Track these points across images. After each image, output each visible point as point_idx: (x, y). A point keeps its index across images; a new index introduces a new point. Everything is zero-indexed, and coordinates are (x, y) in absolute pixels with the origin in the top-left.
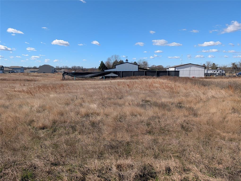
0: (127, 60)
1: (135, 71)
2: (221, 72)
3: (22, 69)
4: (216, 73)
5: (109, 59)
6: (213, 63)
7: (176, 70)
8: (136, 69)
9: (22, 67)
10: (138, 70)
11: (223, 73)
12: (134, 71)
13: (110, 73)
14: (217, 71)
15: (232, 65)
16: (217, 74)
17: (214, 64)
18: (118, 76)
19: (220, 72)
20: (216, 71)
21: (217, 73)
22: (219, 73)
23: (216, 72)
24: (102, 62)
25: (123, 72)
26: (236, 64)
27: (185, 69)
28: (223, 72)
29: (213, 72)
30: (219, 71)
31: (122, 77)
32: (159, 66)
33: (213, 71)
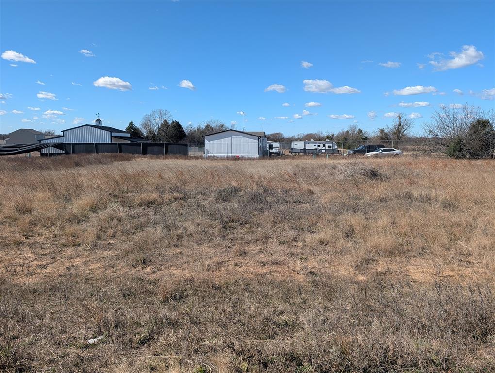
2: (331, 148)
6: (359, 129)
10: (111, 142)
11: (334, 150)
12: (98, 144)
14: (324, 146)
16: (323, 151)
20: (321, 145)
22: (327, 148)
24: (131, 124)
25: (74, 145)
30: (327, 145)
33: (317, 145)
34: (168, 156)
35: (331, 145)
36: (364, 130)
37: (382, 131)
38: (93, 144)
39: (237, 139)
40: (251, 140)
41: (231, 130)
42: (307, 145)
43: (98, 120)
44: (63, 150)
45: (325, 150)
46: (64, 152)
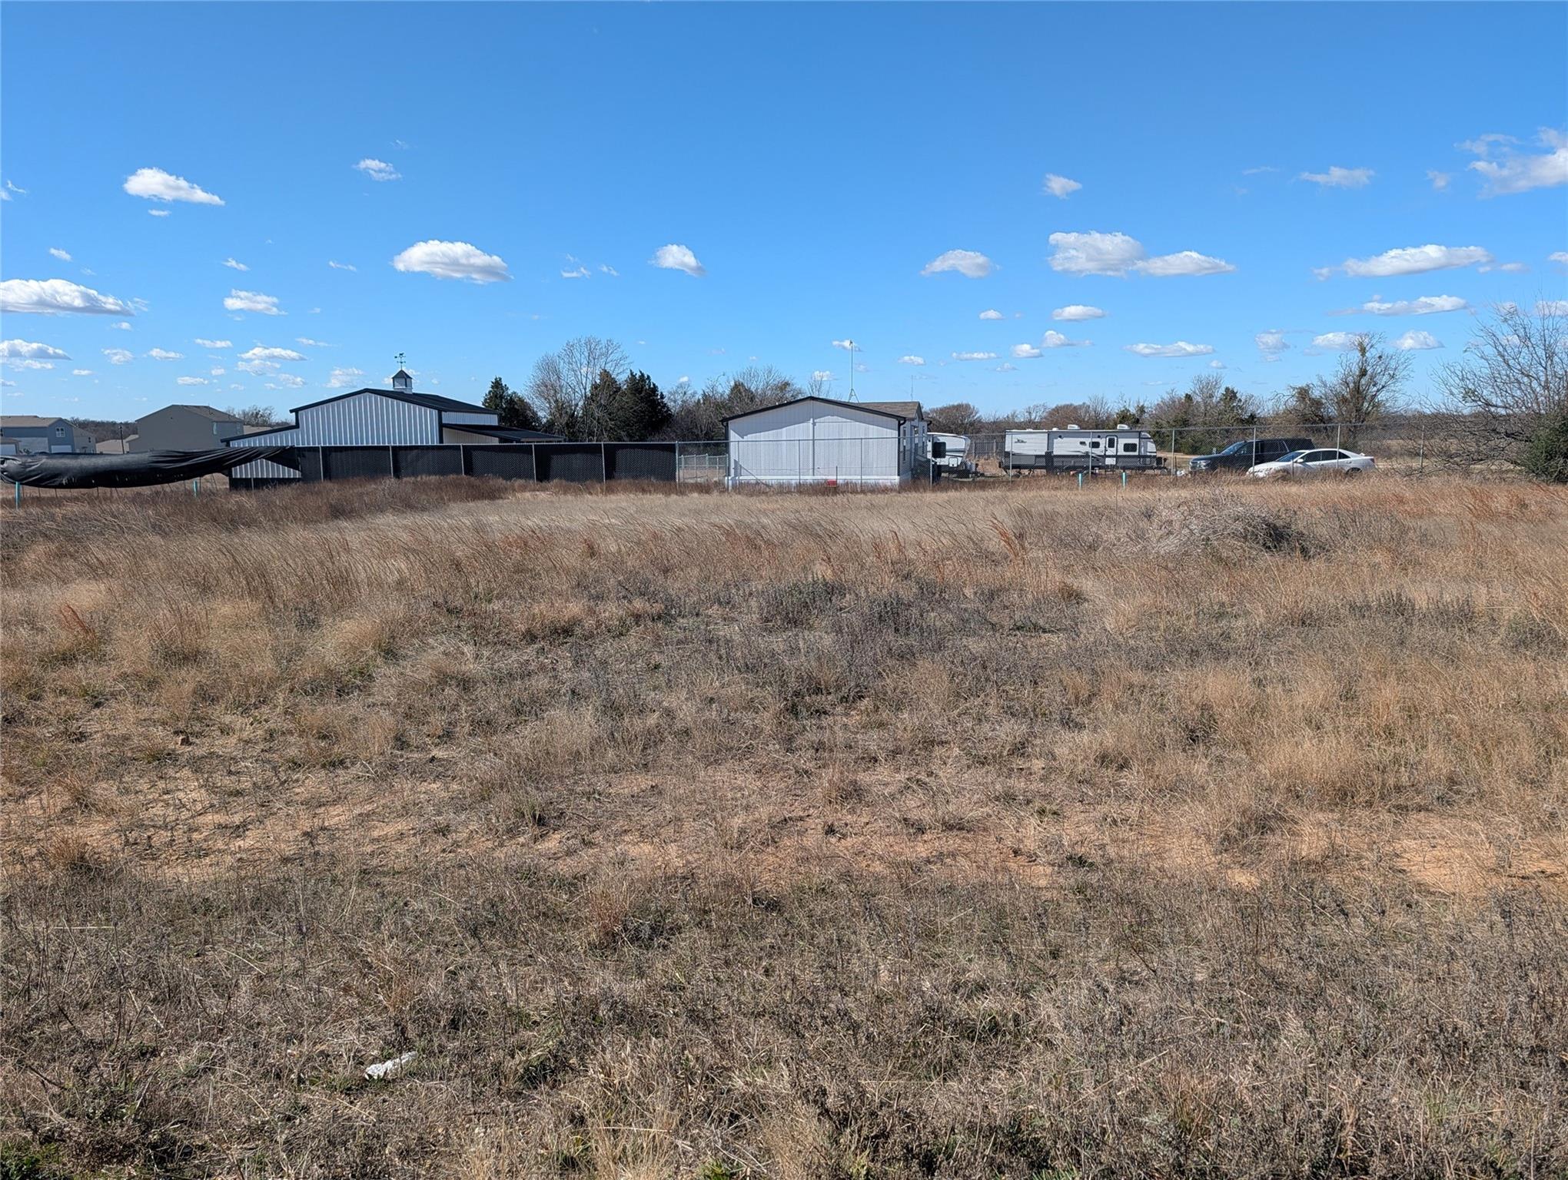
1: (406, 448)
2: (1135, 451)
4: (1106, 456)
5: (549, 367)
6: (1227, 389)
10: (441, 441)
11: (1145, 457)
12: (400, 448)
14: (1111, 444)
16: (1110, 461)
17: (1231, 395)
19: (1127, 447)
20: (1103, 442)
21: (1111, 451)
23: (1102, 447)
25: (327, 451)
27: (785, 432)
28: (1146, 448)
29: (1087, 449)
30: (1122, 442)
33: (1088, 441)
34: (613, 483)
35: (1136, 441)
36: (1242, 392)
37: (1303, 393)
38: (386, 448)
39: (830, 425)
40: (874, 431)
41: (812, 398)
42: (1057, 442)
43: (402, 376)
44: (296, 468)
45: (1117, 457)
46: (298, 474)
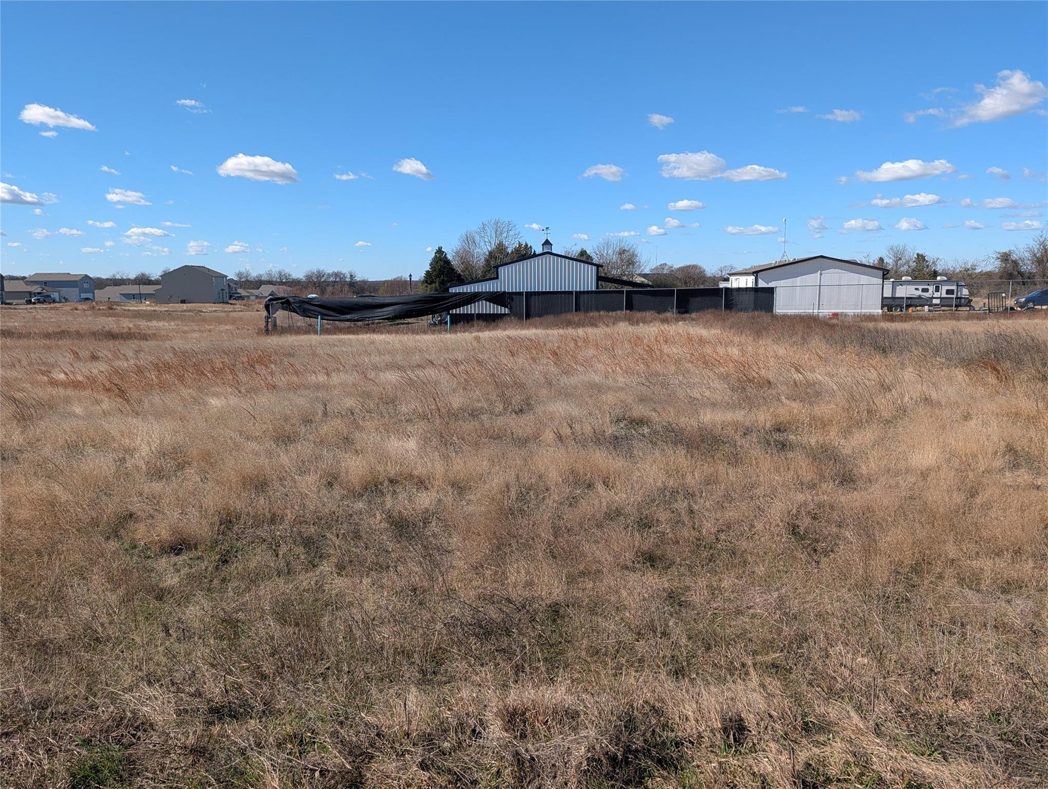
0: (547, 243)
1: (584, 292)
2: (953, 294)
3: (86, 286)
4: (933, 298)
5: (469, 239)
6: (918, 255)
7: (760, 286)
8: (585, 280)
9: (86, 276)
10: (597, 287)
11: (961, 298)
12: (580, 292)
13: (473, 298)
14: (937, 290)
15: (998, 263)
16: (935, 301)
17: (921, 258)
18: (507, 311)
19: (948, 292)
20: (931, 288)
21: (937, 295)
22: (944, 295)
23: (930, 292)
24: (440, 251)
25: (529, 295)
26: (1014, 257)
27: (799, 281)
28: (961, 291)
30: (945, 288)
31: (528, 316)
32: (689, 266)
33: (920, 288)
35: (954, 288)
39: (832, 276)
40: (864, 279)
41: (822, 257)
42: (899, 288)
45: (941, 298)
